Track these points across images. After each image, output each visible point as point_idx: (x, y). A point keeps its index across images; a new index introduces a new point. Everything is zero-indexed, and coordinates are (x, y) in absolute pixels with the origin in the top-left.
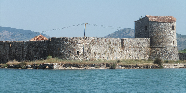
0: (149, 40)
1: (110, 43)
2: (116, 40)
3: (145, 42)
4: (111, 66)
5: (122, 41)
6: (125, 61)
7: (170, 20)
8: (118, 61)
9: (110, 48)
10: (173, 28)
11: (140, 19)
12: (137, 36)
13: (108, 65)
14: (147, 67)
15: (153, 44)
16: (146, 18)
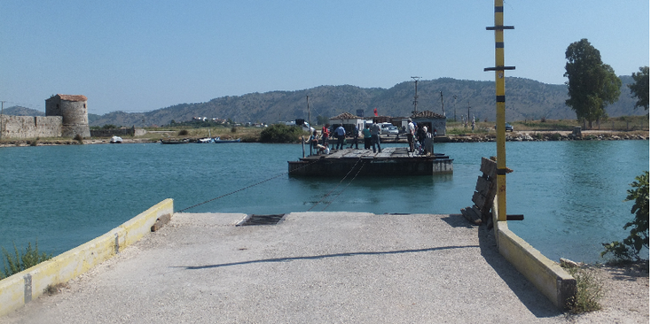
0: (61, 118)
1: (23, 121)
2: (28, 117)
3: (57, 120)
4: (32, 143)
5: (35, 118)
6: (43, 138)
7: (81, 99)
8: (38, 139)
9: (23, 126)
10: (84, 105)
11: (52, 98)
12: (48, 113)
13: (28, 143)
14: (68, 143)
15: (65, 122)
16: (58, 97)
